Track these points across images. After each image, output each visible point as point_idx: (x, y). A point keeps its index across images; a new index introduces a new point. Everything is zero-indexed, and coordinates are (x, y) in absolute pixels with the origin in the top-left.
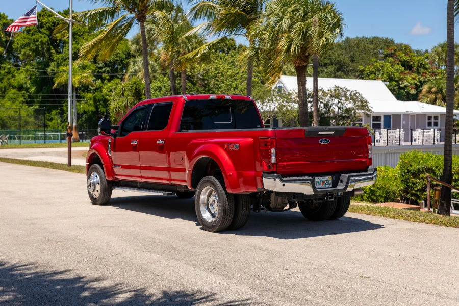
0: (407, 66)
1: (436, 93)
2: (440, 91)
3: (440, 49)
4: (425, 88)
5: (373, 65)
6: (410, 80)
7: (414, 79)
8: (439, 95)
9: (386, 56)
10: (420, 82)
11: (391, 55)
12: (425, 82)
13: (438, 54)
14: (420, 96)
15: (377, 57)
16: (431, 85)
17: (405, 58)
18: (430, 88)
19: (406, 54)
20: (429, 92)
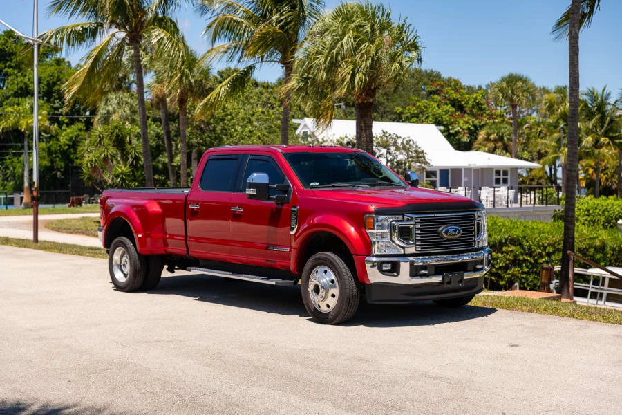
0: (458, 106)
1: (495, 141)
2: (501, 139)
3: (505, 85)
4: (482, 134)
5: (414, 105)
6: (462, 125)
7: (467, 123)
8: (500, 144)
9: (430, 93)
10: (475, 126)
11: (437, 92)
12: (482, 127)
13: (502, 90)
14: (476, 145)
15: (418, 95)
16: (490, 131)
17: (455, 96)
18: (488, 135)
19: (457, 91)
20: (487, 139)
